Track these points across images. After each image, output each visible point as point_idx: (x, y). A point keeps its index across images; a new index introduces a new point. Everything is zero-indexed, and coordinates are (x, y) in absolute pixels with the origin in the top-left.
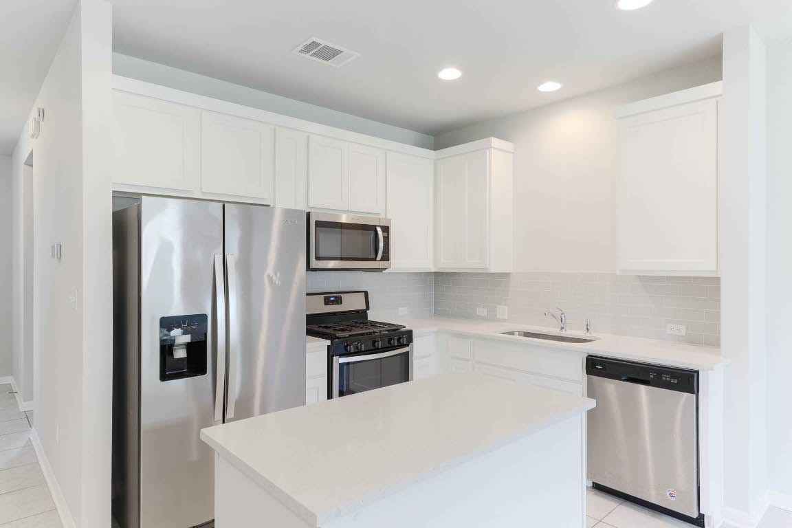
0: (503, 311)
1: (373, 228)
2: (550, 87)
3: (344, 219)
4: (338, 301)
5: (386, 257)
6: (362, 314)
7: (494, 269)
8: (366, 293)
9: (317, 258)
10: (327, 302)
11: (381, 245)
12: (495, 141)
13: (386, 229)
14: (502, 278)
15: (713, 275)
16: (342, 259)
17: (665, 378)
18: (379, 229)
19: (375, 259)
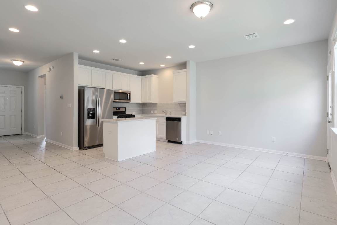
0: (156, 112)
1: (127, 93)
2: (163, 66)
3: (120, 91)
4: (119, 109)
5: (130, 99)
6: (125, 112)
7: (153, 102)
8: (125, 108)
9: (115, 99)
10: (117, 109)
11: (129, 97)
12: (153, 75)
13: (130, 94)
14: (155, 105)
15: (185, 102)
16: (120, 100)
17: (177, 119)
18: (128, 94)
19: (127, 100)
